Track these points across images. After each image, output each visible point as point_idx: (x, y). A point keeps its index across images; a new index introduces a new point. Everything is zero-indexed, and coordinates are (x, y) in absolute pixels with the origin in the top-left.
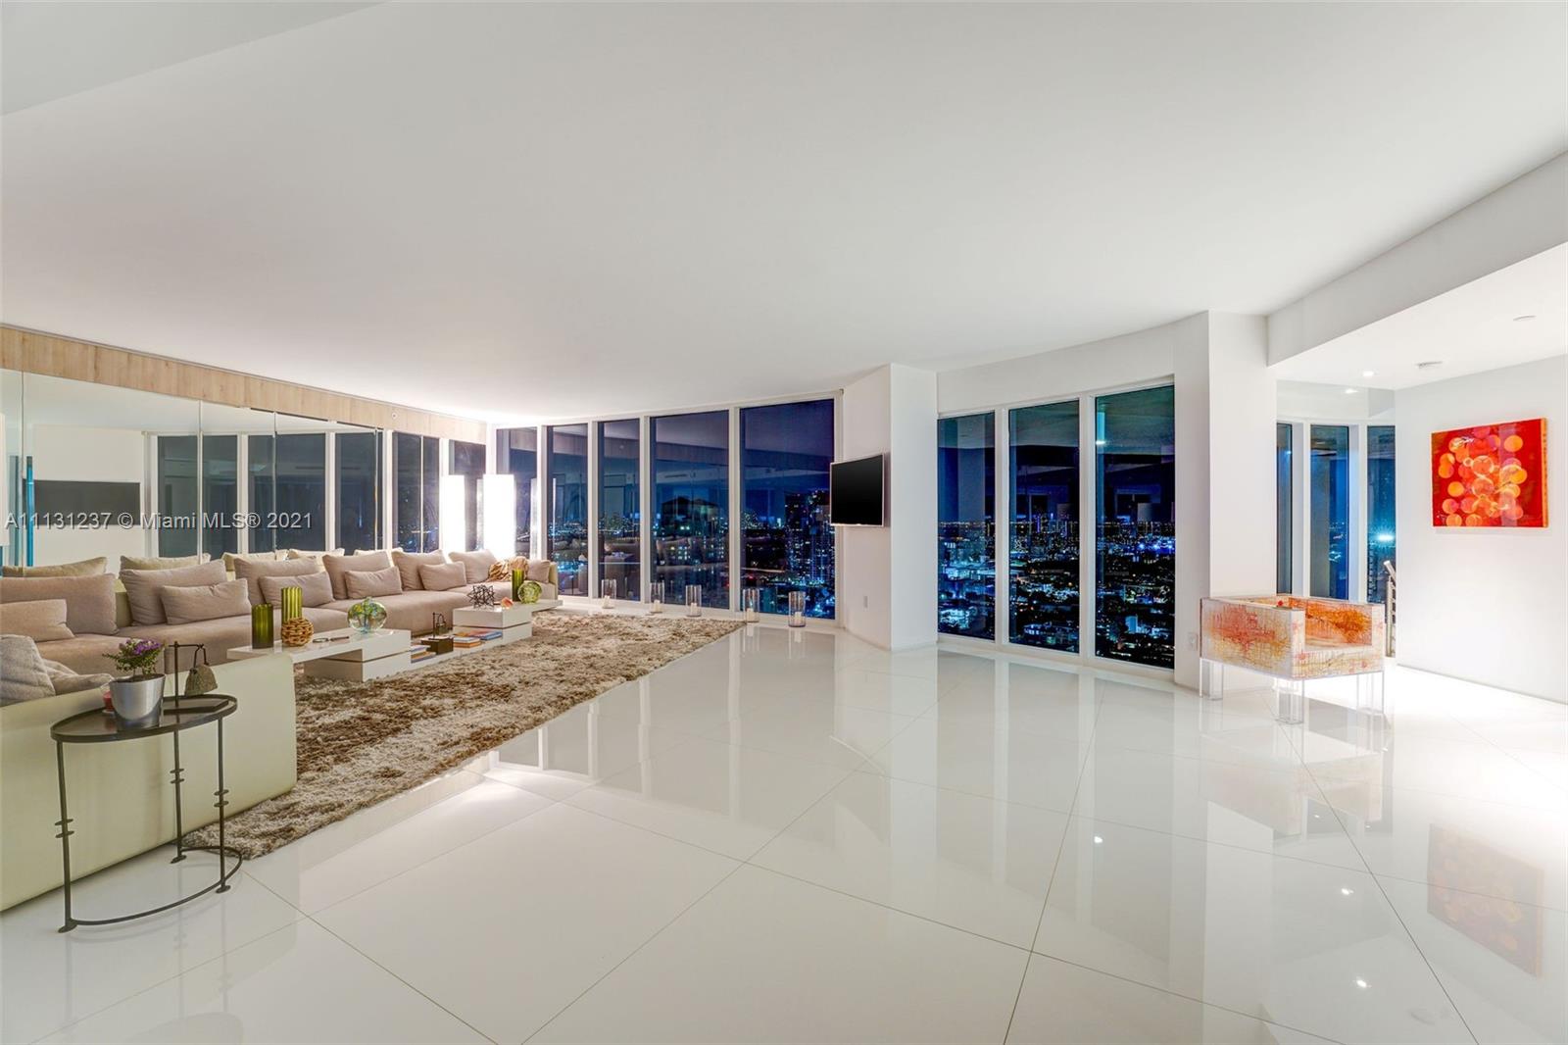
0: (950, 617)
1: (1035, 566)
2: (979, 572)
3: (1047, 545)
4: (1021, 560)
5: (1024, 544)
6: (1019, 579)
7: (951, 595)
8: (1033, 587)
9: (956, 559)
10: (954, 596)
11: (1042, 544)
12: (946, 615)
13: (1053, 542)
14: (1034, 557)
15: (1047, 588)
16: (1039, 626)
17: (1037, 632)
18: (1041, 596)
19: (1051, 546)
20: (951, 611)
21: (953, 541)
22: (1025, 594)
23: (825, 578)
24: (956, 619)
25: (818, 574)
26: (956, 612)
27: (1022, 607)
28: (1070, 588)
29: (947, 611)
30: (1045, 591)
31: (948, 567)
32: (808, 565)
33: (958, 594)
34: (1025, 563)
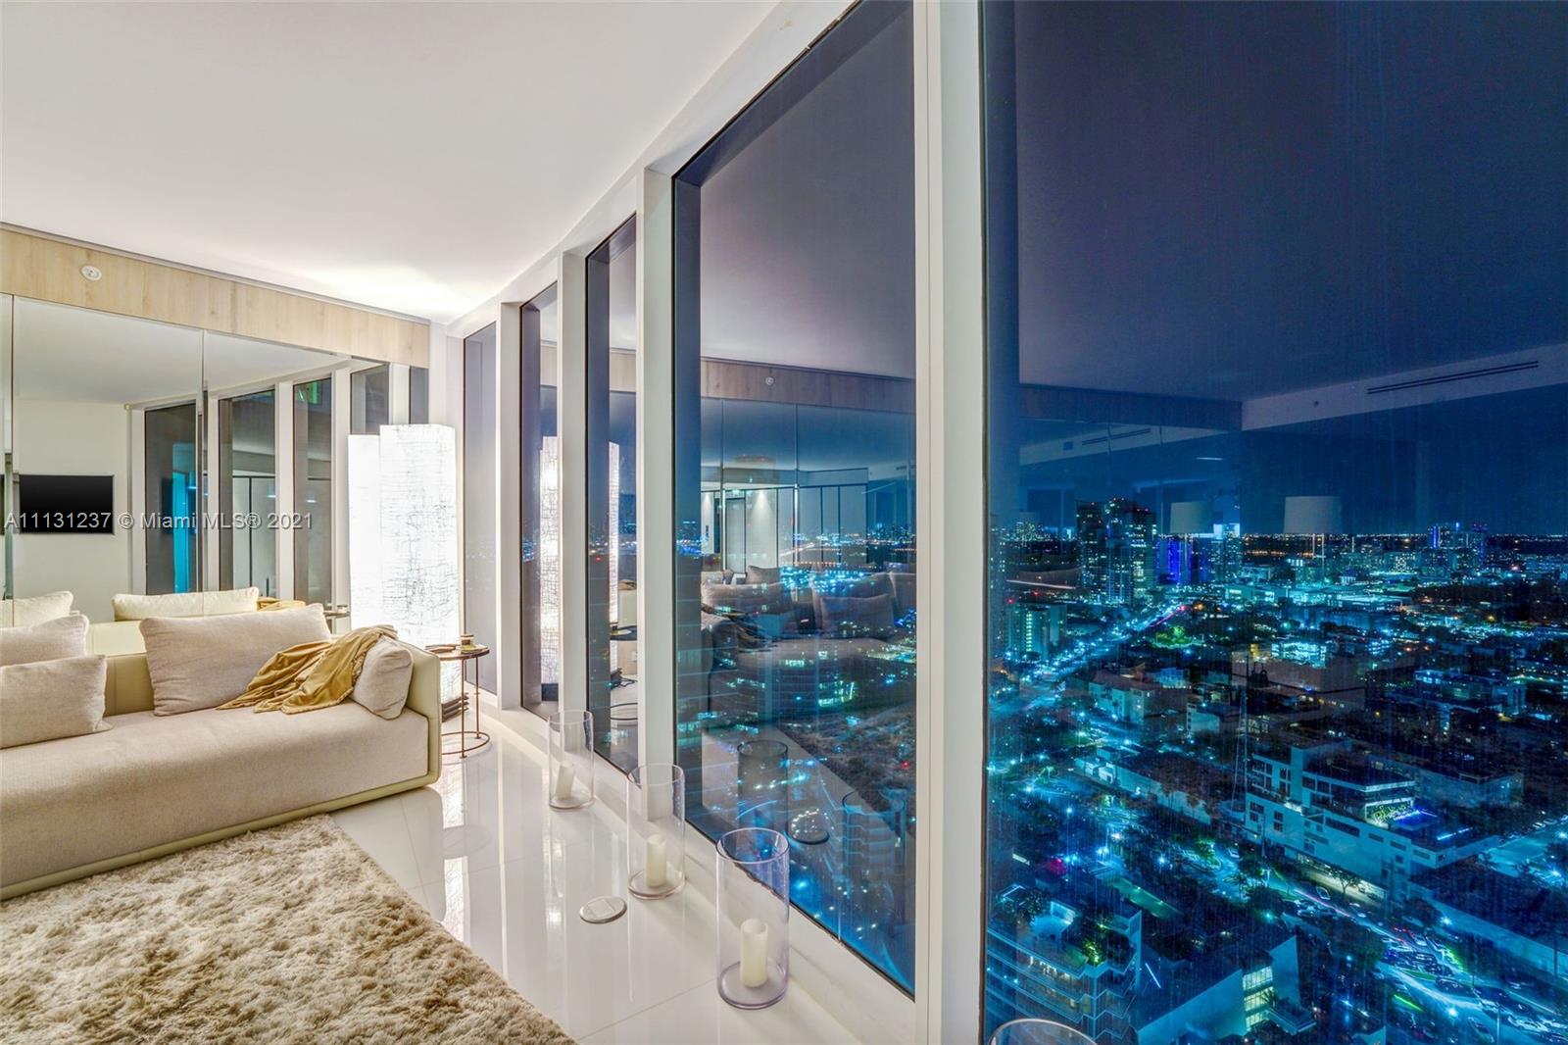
0: (1297, 652)
1: (1429, 592)
2: (1339, 597)
3: (1447, 564)
4: (1406, 583)
5: (1410, 563)
6: (1402, 608)
7: (1298, 624)
8: (1427, 619)
9: (1305, 579)
10: (1302, 626)
11: (1441, 562)
12: (1290, 649)
13: (1459, 561)
14: (1428, 580)
15: (1451, 623)
16: (1440, 674)
17: (1437, 681)
18: (1440, 632)
19: (1455, 566)
20: (1298, 644)
21: (1298, 557)
22: (1415, 629)
23: (1126, 595)
24: (1306, 654)
25: (1117, 592)
26: (1306, 646)
27: (1408, 645)
28: (1492, 623)
29: (1293, 644)
30: (1447, 625)
31: (1294, 589)
32: (1104, 582)
33: (1308, 623)
34: (1413, 588)
